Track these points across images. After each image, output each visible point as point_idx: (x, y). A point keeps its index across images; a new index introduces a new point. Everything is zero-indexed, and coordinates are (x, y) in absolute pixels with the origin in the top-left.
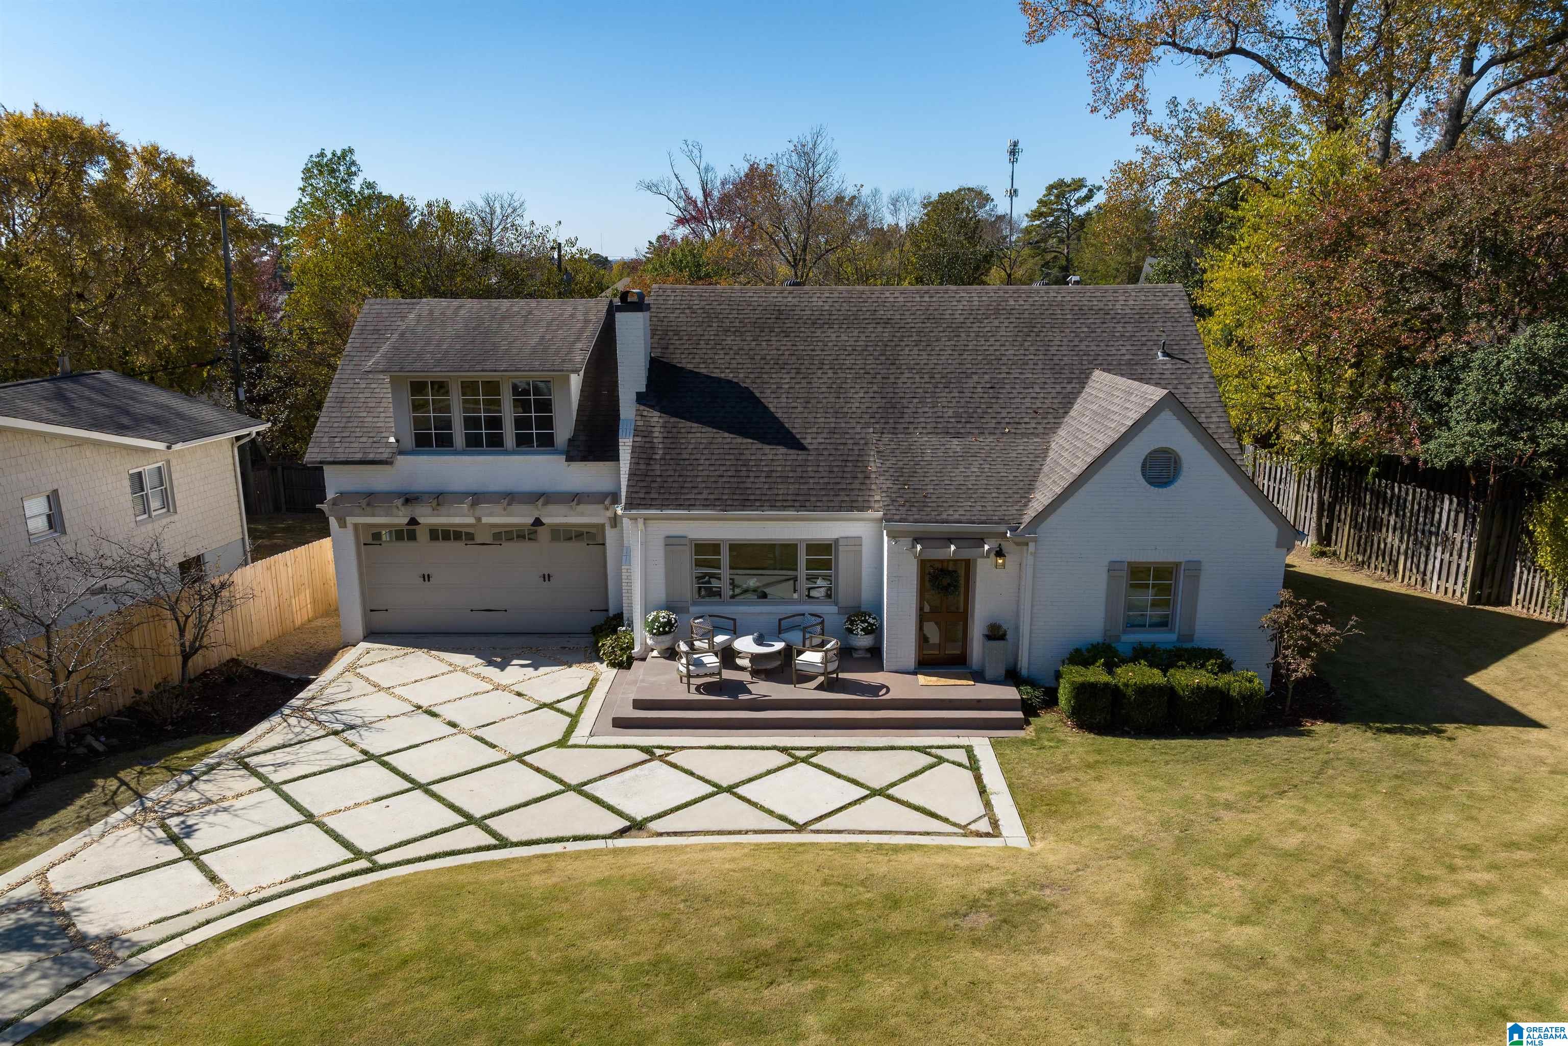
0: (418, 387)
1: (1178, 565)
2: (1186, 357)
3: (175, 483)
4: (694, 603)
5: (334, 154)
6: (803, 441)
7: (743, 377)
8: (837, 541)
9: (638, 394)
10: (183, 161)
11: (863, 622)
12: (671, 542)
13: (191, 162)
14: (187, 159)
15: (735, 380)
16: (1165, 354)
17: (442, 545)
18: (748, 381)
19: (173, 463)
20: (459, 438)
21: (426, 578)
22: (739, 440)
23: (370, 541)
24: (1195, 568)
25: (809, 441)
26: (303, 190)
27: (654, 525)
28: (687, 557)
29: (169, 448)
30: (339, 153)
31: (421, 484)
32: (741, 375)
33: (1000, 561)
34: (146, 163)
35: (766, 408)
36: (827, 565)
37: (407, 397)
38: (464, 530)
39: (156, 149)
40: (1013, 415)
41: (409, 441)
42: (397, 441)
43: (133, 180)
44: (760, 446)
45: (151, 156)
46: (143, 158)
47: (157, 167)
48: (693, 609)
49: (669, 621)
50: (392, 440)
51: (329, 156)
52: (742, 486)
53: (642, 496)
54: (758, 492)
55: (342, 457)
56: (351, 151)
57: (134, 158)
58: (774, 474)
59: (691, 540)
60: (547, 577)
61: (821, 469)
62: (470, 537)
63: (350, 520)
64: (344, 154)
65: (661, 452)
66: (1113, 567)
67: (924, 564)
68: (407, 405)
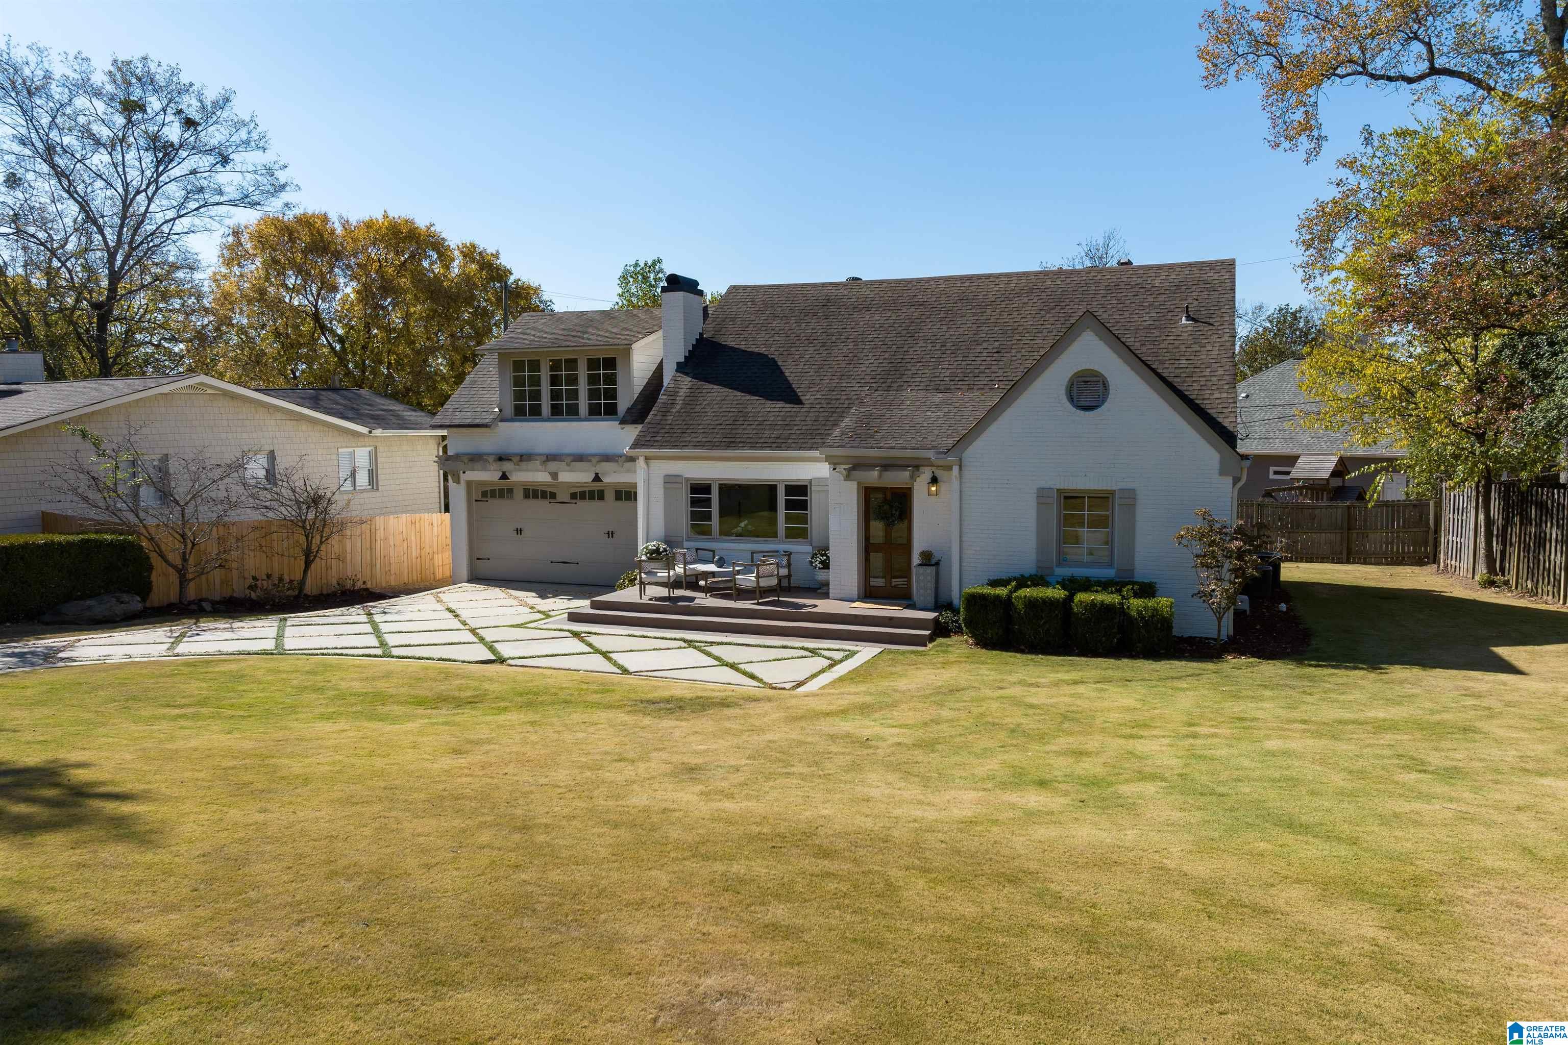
0: (518, 366)
1: (1112, 493)
2: (1212, 321)
3: (380, 466)
4: (689, 539)
5: (646, 264)
6: (802, 398)
7: (772, 352)
8: (810, 481)
9: (678, 363)
10: (492, 254)
11: (822, 555)
12: (670, 481)
13: (497, 256)
14: (494, 253)
15: (766, 353)
16: (1189, 318)
17: (532, 502)
18: (776, 353)
19: (380, 449)
20: (546, 409)
21: (519, 531)
22: (748, 397)
23: (480, 498)
24: (1130, 497)
25: (807, 397)
26: (620, 296)
27: (654, 464)
28: (684, 497)
29: (370, 432)
30: (650, 263)
31: (516, 447)
32: (772, 349)
33: (934, 489)
34: (465, 256)
35: (782, 373)
36: (803, 505)
37: (510, 374)
38: (548, 490)
39: (473, 246)
40: (1009, 374)
41: (509, 411)
42: (500, 411)
43: (455, 270)
44: (763, 402)
45: (470, 253)
46: (462, 252)
47: (473, 260)
48: (686, 544)
49: (658, 549)
50: (497, 410)
51: (642, 265)
52: (734, 431)
53: (648, 438)
54: (745, 436)
55: (457, 422)
56: (659, 261)
57: (456, 253)
58: (765, 423)
59: (687, 479)
60: (611, 534)
61: (808, 419)
62: (553, 496)
63: (464, 477)
64: (654, 264)
65: (678, 407)
66: (1042, 494)
67: (868, 493)
68: (509, 381)
